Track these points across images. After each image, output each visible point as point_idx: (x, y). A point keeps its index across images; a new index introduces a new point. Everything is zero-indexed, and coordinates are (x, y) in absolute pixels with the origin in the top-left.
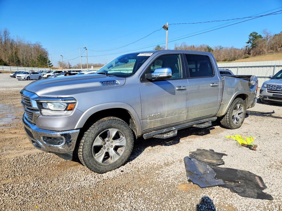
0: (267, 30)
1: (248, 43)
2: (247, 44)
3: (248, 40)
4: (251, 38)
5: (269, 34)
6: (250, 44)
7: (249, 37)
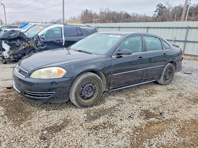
0: (169, 2)
1: (156, 12)
2: (154, 13)
3: (155, 10)
4: (158, 8)
5: (171, 6)
6: (157, 13)
7: (156, 7)
